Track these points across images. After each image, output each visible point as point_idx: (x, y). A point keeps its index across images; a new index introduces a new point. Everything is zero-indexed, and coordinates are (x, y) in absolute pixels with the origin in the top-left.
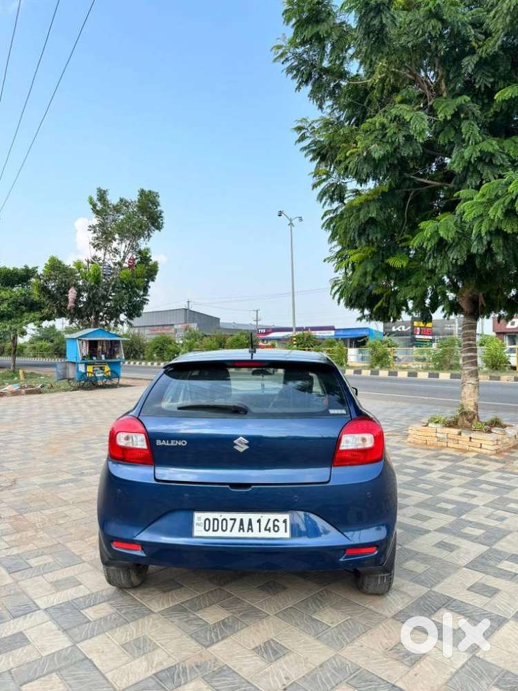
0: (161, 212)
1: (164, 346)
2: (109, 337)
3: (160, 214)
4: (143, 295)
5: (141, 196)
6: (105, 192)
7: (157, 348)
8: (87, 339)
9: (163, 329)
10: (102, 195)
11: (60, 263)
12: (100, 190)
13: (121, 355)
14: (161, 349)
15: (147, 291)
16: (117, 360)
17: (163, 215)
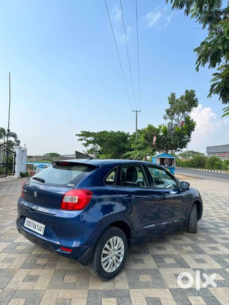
0: (197, 99)
1: (214, 162)
2: (169, 157)
3: (197, 100)
4: (188, 138)
5: (186, 93)
6: (174, 94)
7: (210, 163)
8: (159, 157)
9: (225, 154)
10: (173, 95)
11: (152, 126)
12: (172, 93)
13: (174, 165)
14: (212, 164)
15: (190, 136)
16: (172, 167)
17: (198, 100)
